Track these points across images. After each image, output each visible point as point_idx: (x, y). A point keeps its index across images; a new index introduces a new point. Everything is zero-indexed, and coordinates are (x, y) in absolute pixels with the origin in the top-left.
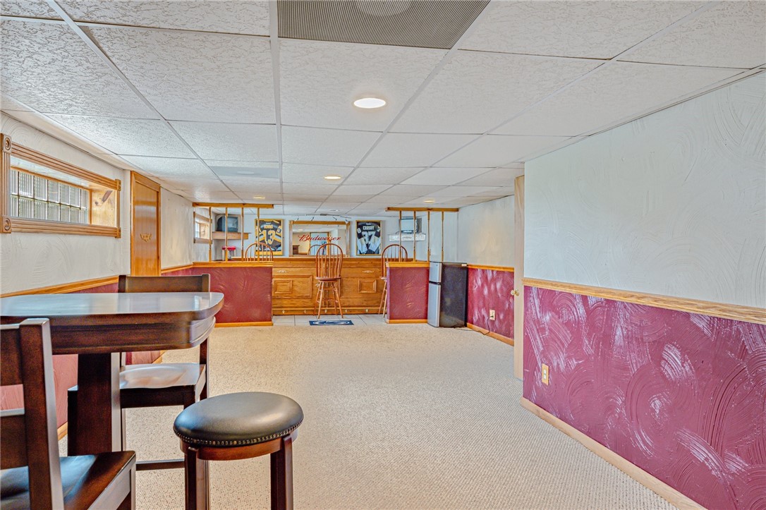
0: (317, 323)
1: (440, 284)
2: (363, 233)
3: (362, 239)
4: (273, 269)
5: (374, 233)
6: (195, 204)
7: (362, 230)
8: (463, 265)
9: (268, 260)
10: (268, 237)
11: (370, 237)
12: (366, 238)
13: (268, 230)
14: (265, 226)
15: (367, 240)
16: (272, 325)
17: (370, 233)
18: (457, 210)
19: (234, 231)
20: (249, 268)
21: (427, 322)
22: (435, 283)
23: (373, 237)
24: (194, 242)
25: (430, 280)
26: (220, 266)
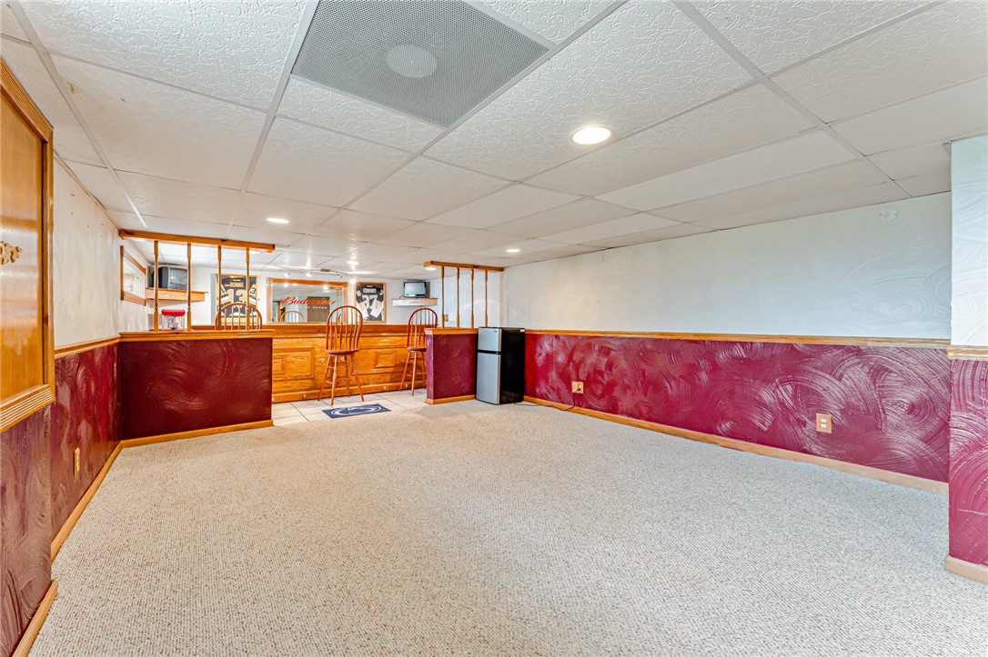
0: (337, 413)
1: (499, 353)
2: (364, 297)
3: (363, 303)
4: (274, 340)
5: (376, 296)
6: (125, 233)
7: (363, 293)
8: (522, 331)
9: (243, 328)
10: (236, 298)
11: (371, 301)
12: (367, 302)
13: (236, 289)
14: (232, 284)
15: (368, 304)
16: (271, 425)
17: (371, 297)
18: (502, 269)
19: (180, 288)
20: (232, 340)
21: (475, 398)
22: (494, 353)
23: (375, 301)
24: (122, 299)
25: (479, 348)
26: (178, 338)
